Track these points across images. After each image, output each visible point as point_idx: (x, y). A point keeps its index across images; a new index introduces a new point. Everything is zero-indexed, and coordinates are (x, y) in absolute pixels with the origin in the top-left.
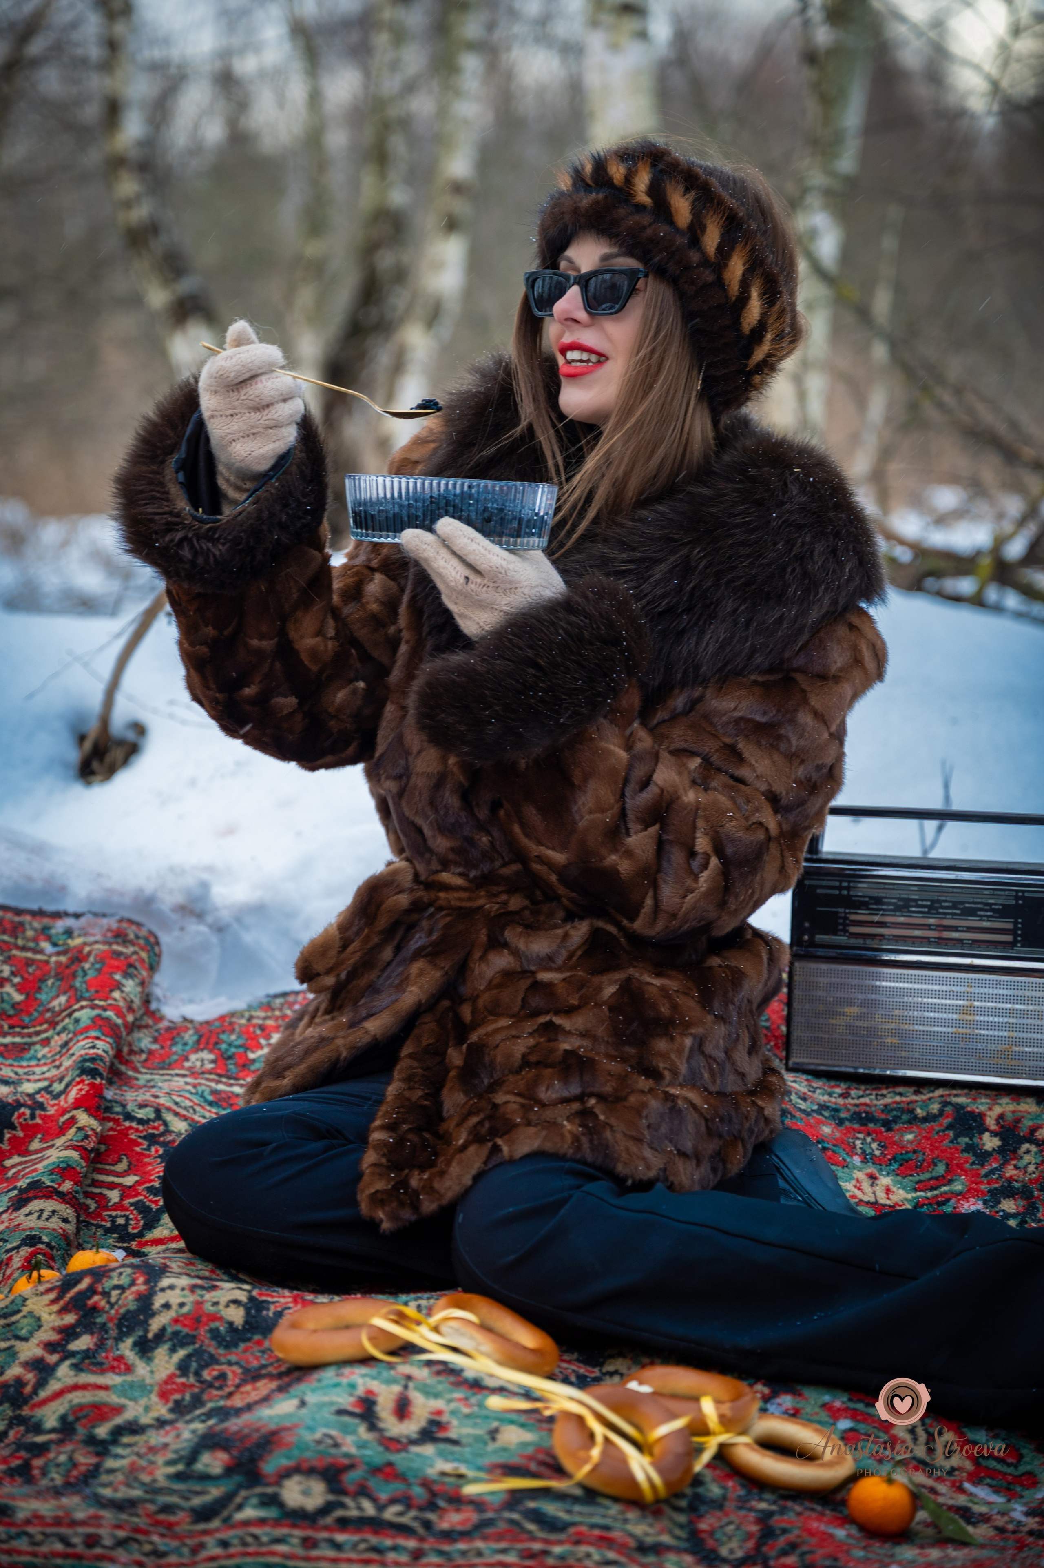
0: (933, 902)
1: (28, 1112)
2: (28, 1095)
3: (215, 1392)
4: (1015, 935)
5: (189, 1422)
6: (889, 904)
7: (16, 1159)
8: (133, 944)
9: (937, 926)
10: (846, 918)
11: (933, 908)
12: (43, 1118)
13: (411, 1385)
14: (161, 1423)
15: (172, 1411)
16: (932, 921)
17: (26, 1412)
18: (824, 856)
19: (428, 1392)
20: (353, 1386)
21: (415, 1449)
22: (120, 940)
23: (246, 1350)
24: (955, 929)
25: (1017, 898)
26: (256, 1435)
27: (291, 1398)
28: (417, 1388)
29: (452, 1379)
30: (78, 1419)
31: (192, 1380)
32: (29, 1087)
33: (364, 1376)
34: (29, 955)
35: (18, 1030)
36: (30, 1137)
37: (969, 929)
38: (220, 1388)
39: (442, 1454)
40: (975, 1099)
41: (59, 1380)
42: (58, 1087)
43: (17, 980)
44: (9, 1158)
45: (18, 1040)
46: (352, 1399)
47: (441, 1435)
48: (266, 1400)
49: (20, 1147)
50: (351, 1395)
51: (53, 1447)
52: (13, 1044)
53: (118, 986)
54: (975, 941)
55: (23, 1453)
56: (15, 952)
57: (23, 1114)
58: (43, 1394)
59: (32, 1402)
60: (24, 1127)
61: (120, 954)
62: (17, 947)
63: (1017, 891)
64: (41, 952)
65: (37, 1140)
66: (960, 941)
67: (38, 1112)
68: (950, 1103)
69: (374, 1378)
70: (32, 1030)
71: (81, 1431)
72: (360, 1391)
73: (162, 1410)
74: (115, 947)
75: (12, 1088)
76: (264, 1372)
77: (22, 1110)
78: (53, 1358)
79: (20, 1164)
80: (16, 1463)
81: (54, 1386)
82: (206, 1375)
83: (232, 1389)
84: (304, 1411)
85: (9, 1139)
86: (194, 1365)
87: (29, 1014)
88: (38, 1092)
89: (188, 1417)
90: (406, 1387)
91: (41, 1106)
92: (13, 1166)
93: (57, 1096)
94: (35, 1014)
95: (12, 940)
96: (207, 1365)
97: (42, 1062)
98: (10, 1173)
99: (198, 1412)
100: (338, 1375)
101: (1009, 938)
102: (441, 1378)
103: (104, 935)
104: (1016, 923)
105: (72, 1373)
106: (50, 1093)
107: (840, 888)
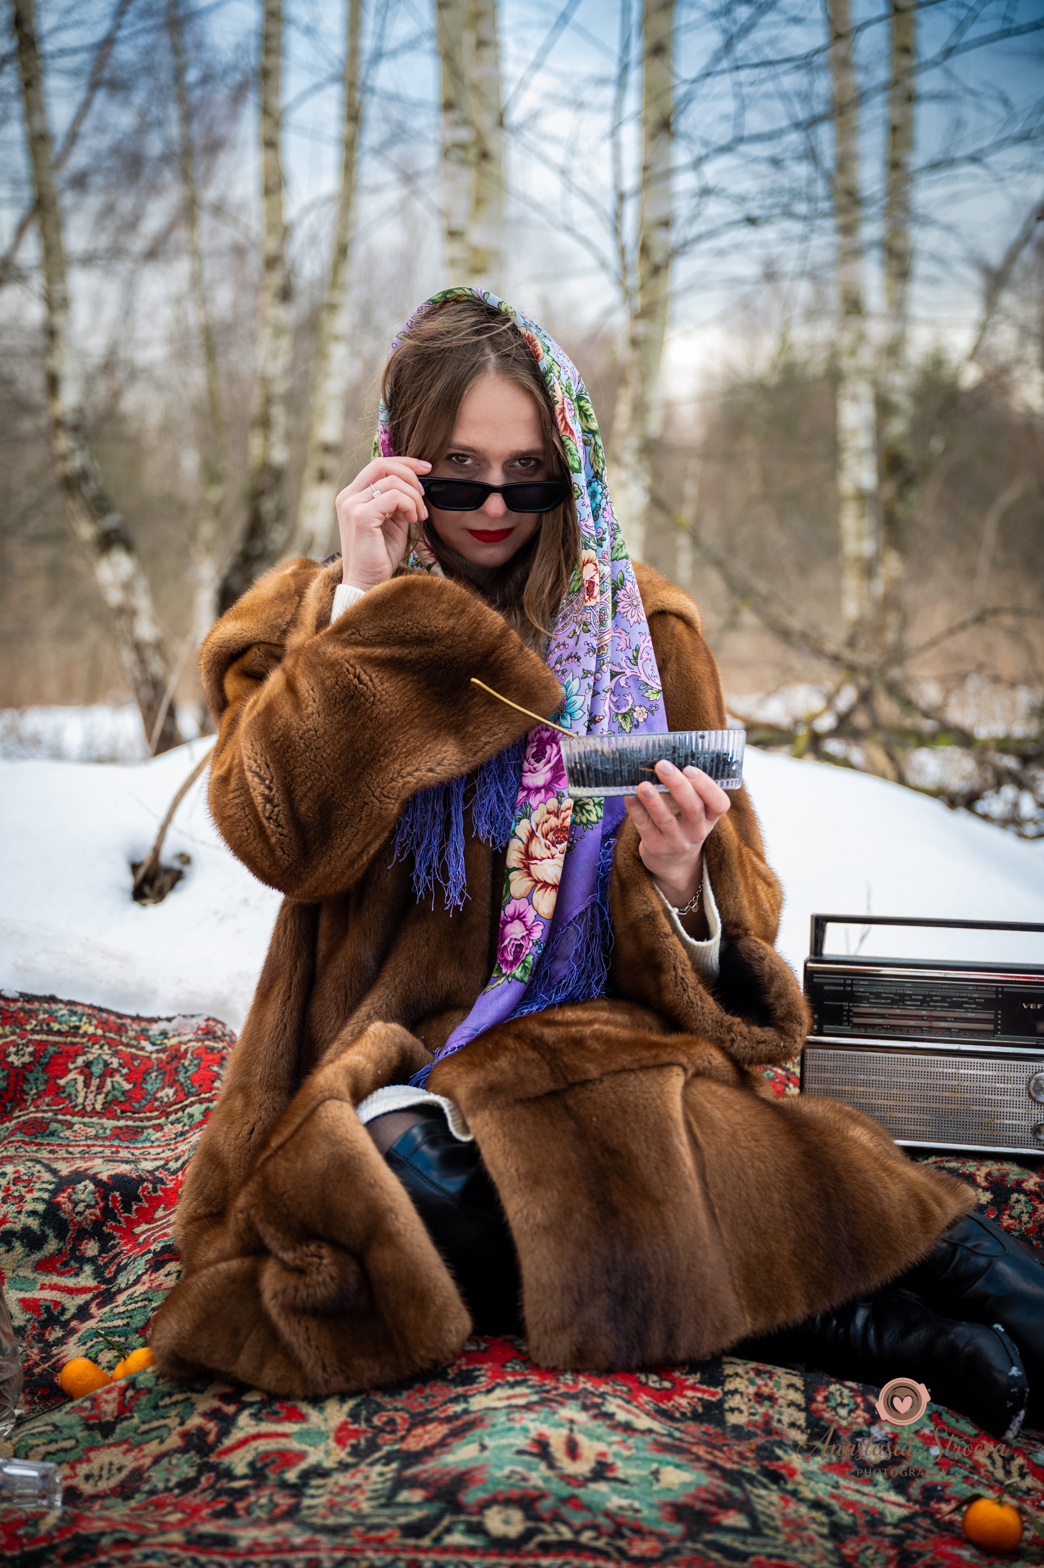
0: (925, 996)
1: (150, 1186)
2: (148, 1172)
3: (388, 1437)
4: (996, 1025)
5: (372, 1464)
6: (886, 998)
7: (144, 1227)
8: (223, 1041)
9: (929, 1017)
10: (849, 1011)
11: (926, 1001)
12: (163, 1190)
13: (575, 1428)
14: (343, 1467)
15: (350, 1454)
16: (924, 1013)
17: (213, 1459)
18: (827, 958)
19: (591, 1436)
20: (525, 1430)
21: (593, 1486)
22: (210, 1037)
23: (409, 1397)
24: (944, 1019)
25: (997, 993)
26: (447, 1478)
27: (469, 1443)
28: (580, 1431)
29: (608, 1422)
30: (266, 1465)
31: (364, 1426)
32: (148, 1165)
33: (534, 1420)
34: (133, 1050)
35: (129, 1114)
36: (156, 1209)
37: (957, 1020)
38: (393, 1432)
39: (615, 1491)
40: (964, 1163)
41: (242, 1429)
42: (173, 1165)
43: (125, 1071)
44: (139, 1225)
45: (130, 1123)
46: (528, 1441)
47: (610, 1475)
48: (443, 1444)
49: (147, 1216)
50: (527, 1437)
51: (252, 1491)
52: (127, 1127)
53: (217, 1076)
54: (961, 1030)
55: (225, 1498)
56: (120, 1047)
57: (147, 1187)
58: (228, 1442)
59: (217, 1450)
60: (149, 1199)
61: (212, 1049)
62: (122, 1044)
63: (997, 987)
64: (143, 1049)
65: (160, 1210)
66: (949, 1029)
67: (159, 1186)
68: (944, 1168)
69: (542, 1422)
70: (142, 1115)
71: (272, 1476)
72: (533, 1434)
73: (343, 1454)
74: (207, 1043)
75: (133, 1166)
76: (431, 1416)
77: (145, 1184)
78: (230, 1409)
79: (148, 1230)
80: (220, 1506)
81: (237, 1435)
82: (376, 1421)
83: (403, 1433)
84: (486, 1454)
85: (137, 1210)
86: (364, 1413)
87: (138, 1101)
88: (157, 1169)
89: (369, 1460)
90: (571, 1430)
91: (161, 1181)
92: (143, 1233)
93: (175, 1172)
94: (144, 1102)
95: (117, 1037)
96: (375, 1413)
97: (156, 1144)
98: (141, 1239)
99: (377, 1455)
100: (510, 1420)
101: (990, 1027)
102: (599, 1422)
103: (196, 1033)
104: (996, 1014)
105: (253, 1423)
106: (168, 1170)
107: (844, 985)
